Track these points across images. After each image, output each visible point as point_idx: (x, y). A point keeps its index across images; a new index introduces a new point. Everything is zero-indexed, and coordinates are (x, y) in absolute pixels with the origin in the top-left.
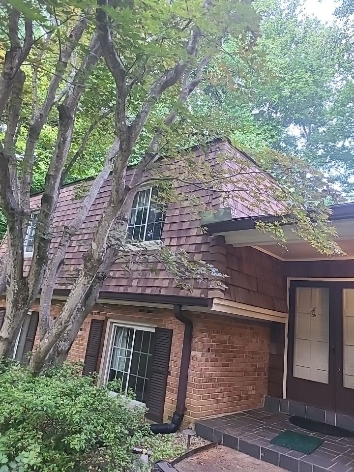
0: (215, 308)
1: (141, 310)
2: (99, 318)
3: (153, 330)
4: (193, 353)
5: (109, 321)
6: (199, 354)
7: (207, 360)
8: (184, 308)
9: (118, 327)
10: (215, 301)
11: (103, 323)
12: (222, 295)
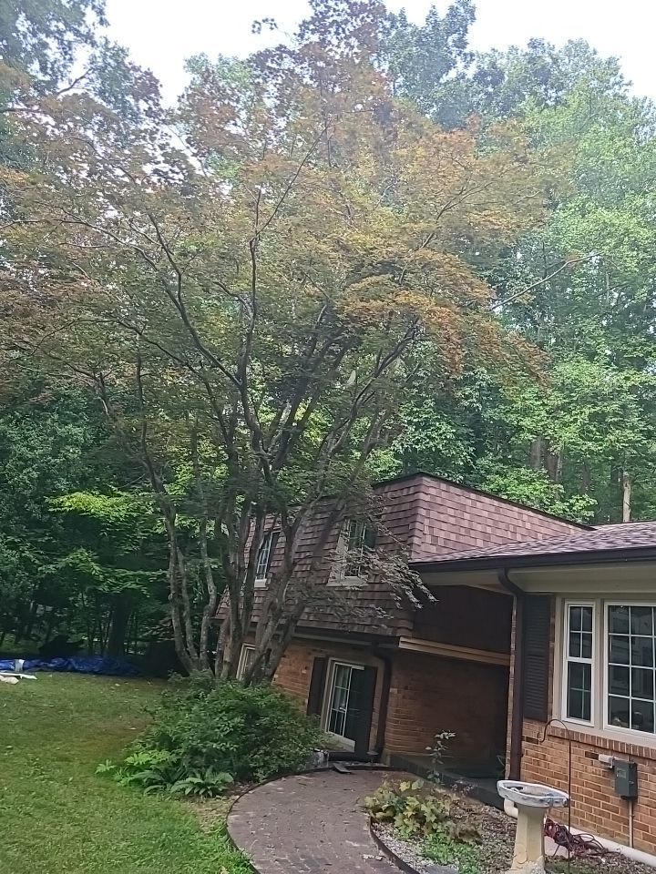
0: (401, 646)
1: (354, 648)
2: (321, 655)
3: (362, 668)
4: (391, 690)
5: (331, 659)
6: (395, 690)
7: (404, 697)
8: (380, 646)
9: (339, 666)
10: (402, 639)
11: (324, 661)
12: (410, 634)
